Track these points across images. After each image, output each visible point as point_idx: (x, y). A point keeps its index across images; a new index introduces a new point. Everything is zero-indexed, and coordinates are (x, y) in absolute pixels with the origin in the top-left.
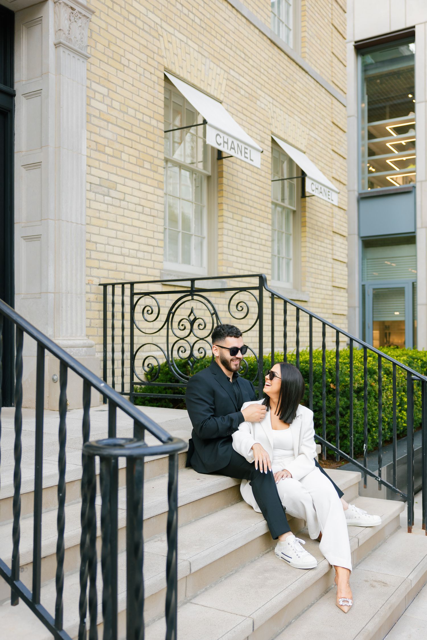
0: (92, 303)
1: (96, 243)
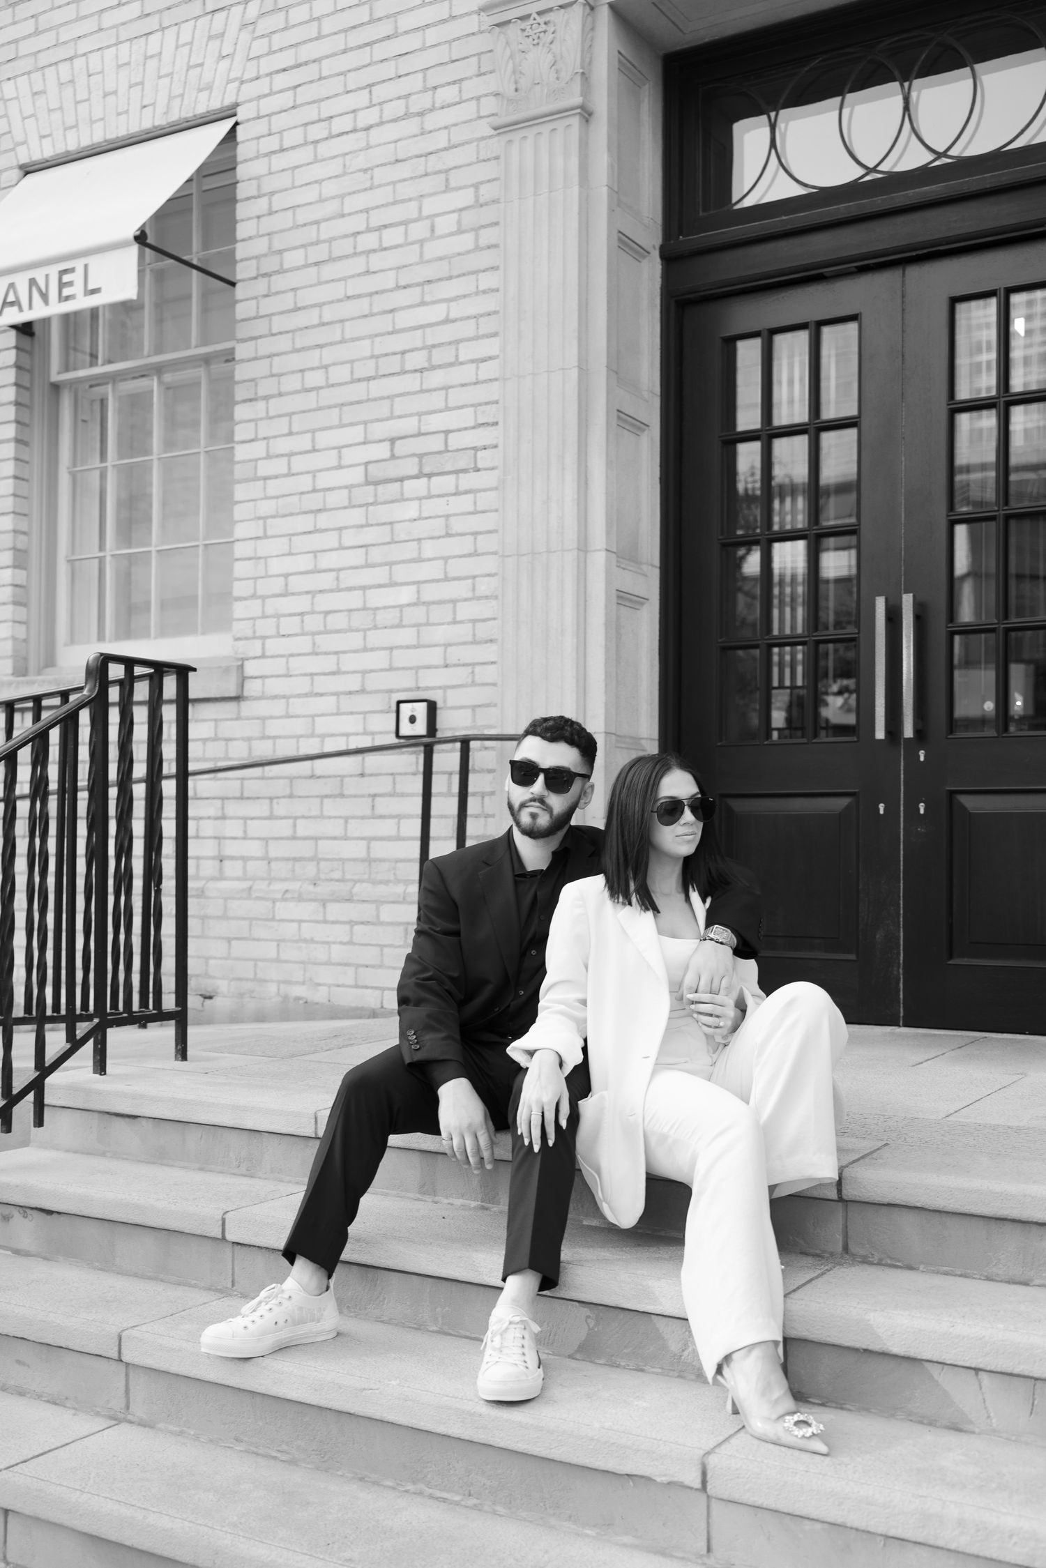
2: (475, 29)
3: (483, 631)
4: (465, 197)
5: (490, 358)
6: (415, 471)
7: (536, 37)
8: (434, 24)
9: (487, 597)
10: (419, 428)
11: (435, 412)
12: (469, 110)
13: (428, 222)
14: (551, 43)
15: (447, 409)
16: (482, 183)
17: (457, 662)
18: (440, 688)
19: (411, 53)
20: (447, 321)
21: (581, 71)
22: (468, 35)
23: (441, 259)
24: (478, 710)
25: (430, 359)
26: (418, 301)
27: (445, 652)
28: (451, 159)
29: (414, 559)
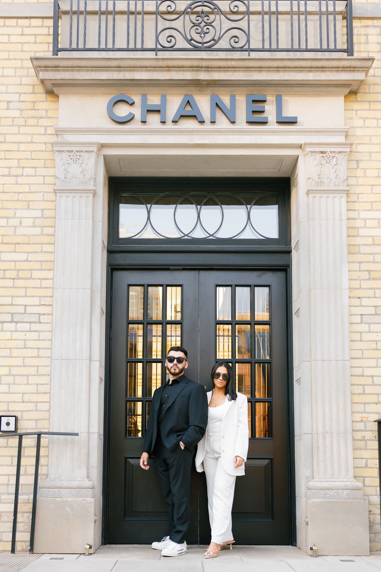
0: (368, 442)
1: (373, 377)
2: (44, 150)
3: (41, 389)
4: (38, 214)
5: (47, 279)
6: (10, 320)
7: (75, 160)
8: (24, 143)
9: (44, 375)
10: (12, 302)
11: (20, 297)
12: (40, 180)
13: (19, 220)
14: (81, 164)
15: (26, 296)
16: (45, 209)
17: (29, 401)
18: (20, 411)
19: (12, 151)
20: (27, 261)
21: (95, 177)
22: (40, 151)
23: (24, 235)
24: (38, 421)
25: (18, 275)
26: (13, 250)
27: (23, 396)
28: (30, 197)
29: (8, 356)
